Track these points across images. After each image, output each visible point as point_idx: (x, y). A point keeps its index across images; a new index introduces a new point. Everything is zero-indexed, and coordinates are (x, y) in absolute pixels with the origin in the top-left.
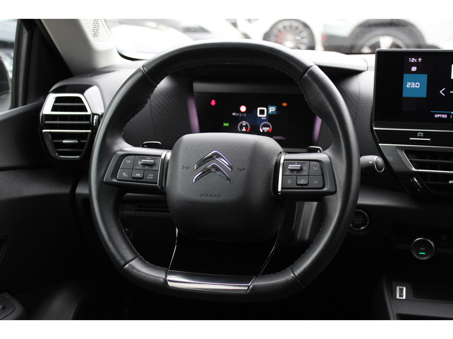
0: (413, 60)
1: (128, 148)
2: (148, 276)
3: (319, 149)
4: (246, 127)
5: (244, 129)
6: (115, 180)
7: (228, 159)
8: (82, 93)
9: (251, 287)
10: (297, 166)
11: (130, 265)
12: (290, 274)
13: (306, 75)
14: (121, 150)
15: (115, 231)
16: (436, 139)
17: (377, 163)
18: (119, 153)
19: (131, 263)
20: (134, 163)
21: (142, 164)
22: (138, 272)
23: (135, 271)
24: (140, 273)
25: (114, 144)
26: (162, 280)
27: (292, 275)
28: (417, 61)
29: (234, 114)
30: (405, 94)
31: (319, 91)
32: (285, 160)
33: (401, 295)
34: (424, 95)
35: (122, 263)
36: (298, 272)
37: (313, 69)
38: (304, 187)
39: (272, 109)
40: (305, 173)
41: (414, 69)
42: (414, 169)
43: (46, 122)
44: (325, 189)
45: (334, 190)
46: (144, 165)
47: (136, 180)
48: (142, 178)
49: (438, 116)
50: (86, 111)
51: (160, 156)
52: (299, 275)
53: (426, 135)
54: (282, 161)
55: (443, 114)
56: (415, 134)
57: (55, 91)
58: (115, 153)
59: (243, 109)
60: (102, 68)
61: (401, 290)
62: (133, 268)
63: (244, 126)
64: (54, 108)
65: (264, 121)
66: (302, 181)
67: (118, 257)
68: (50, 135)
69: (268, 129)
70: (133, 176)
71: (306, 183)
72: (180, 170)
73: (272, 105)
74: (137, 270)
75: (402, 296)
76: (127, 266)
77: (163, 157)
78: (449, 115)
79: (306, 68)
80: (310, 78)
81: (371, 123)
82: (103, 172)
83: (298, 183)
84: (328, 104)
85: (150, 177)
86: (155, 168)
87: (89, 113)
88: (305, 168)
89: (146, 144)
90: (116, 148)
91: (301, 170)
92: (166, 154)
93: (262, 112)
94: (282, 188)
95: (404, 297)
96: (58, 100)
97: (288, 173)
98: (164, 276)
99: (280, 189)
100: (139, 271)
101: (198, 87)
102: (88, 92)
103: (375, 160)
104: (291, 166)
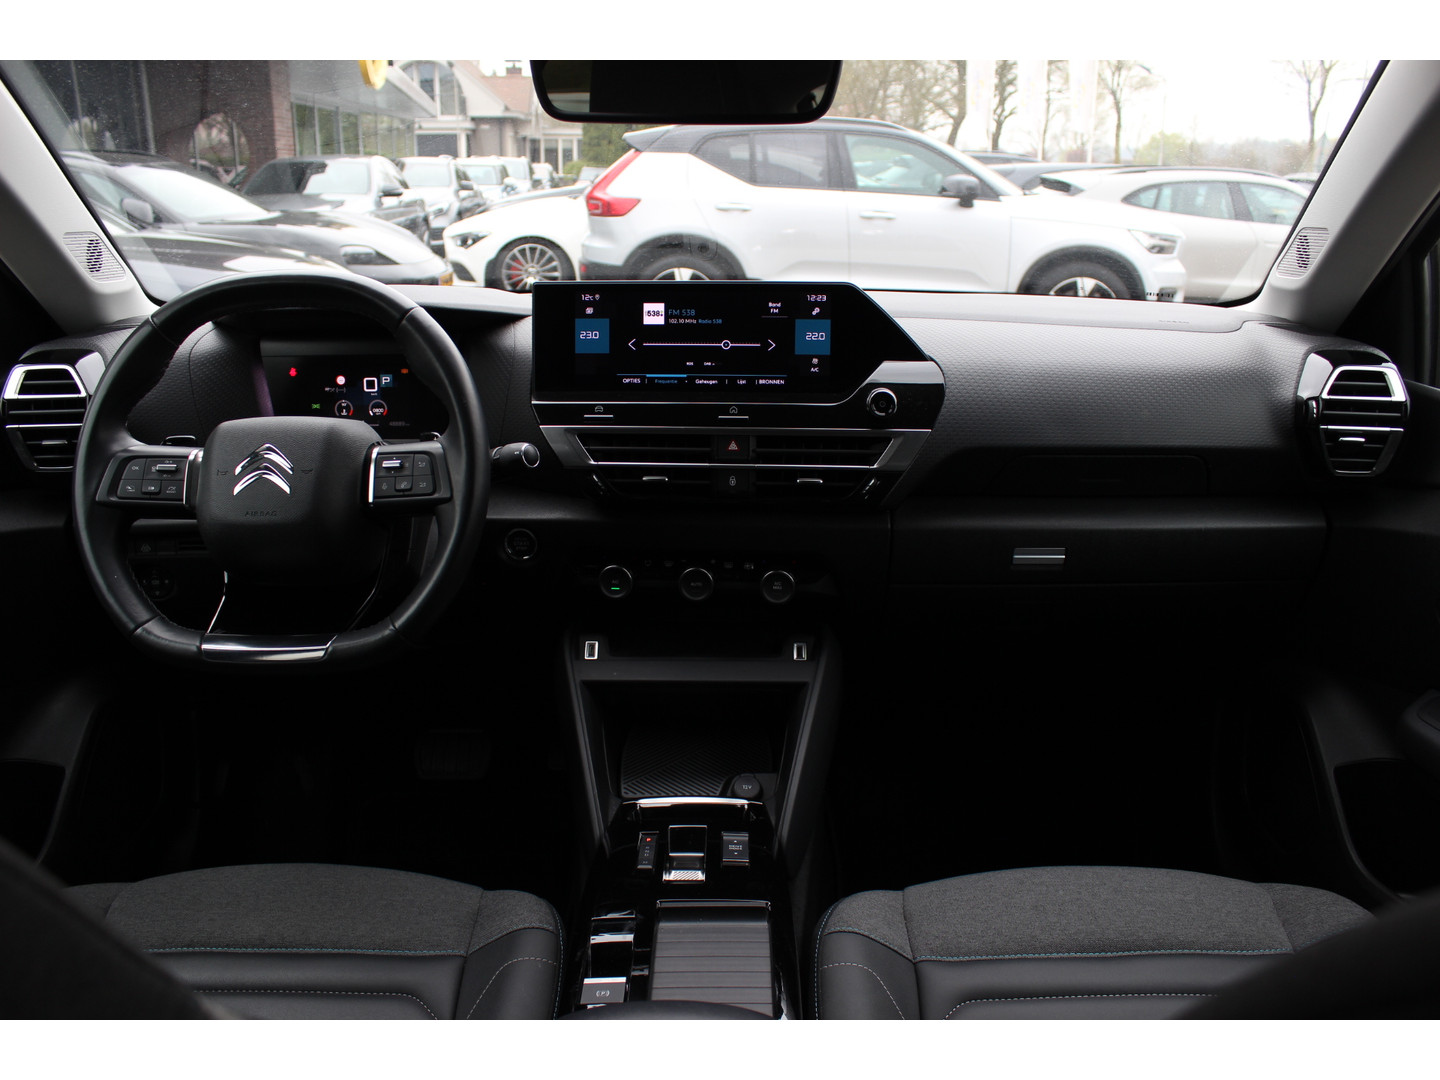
0: (587, 297)
1: (137, 446)
2: (172, 644)
3: (437, 437)
4: (347, 408)
5: (344, 413)
6: (113, 499)
7: (288, 456)
8: (73, 364)
9: (330, 649)
10: (395, 463)
11: (145, 630)
12: (387, 627)
13: (404, 322)
14: (126, 451)
15: (118, 577)
16: (622, 415)
17: (526, 453)
18: (119, 454)
19: (146, 626)
20: (146, 470)
21: (158, 471)
22: (156, 639)
23: (152, 638)
24: (159, 641)
25: (113, 440)
26: (194, 649)
27: (392, 627)
28: (594, 298)
29: (327, 389)
30: (579, 350)
31: (425, 346)
32: (378, 454)
33: (592, 654)
34: (605, 349)
35: (132, 626)
36: (398, 623)
37: (415, 314)
38: (406, 493)
39: (386, 379)
40: (406, 472)
41: (589, 311)
42: (592, 462)
43: (11, 412)
44: (436, 496)
45: (448, 495)
46: (161, 472)
47: (148, 496)
48: (158, 493)
49: (628, 381)
50: (79, 392)
51: (187, 457)
52: (400, 627)
53: (607, 409)
54: (374, 456)
55: (634, 377)
56: (591, 409)
57: (27, 362)
58: (113, 455)
59: (341, 380)
60: (115, 323)
61: (592, 647)
62: (149, 633)
63: (344, 407)
64: (23, 390)
65: (375, 398)
66: (403, 486)
67: (124, 618)
68: (19, 433)
69: (381, 410)
70: (143, 490)
71: (409, 487)
72: (214, 476)
73: (386, 373)
74: (155, 636)
75: (593, 656)
76: (139, 631)
77: (191, 457)
78: (643, 379)
79: (404, 312)
80: (410, 327)
81: (531, 394)
82: (94, 486)
83: (398, 488)
84: (437, 365)
85: (171, 490)
86: (179, 477)
87: (83, 394)
88: (407, 465)
89: (170, 440)
90: (116, 447)
91: (402, 466)
92: (196, 454)
93: (371, 385)
94: (374, 497)
95: (596, 657)
96: (29, 375)
97: (382, 473)
98: (198, 644)
99: (371, 500)
100: (159, 637)
101: (268, 347)
102: (83, 363)
103: (523, 448)
104: (386, 464)
